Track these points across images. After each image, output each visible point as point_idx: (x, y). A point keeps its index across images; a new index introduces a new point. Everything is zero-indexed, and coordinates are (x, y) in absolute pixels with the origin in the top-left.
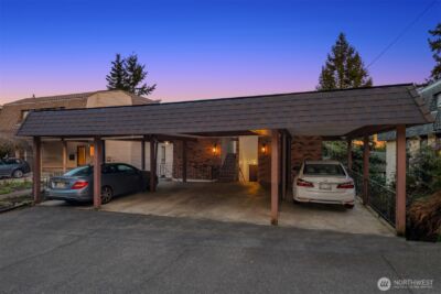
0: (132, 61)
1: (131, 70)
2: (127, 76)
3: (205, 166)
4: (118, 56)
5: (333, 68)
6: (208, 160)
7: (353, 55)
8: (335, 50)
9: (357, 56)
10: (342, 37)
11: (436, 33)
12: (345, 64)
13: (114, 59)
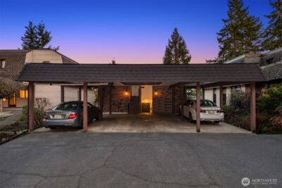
0: (41, 28)
1: (40, 34)
2: (37, 39)
3: (120, 104)
4: (31, 23)
5: (172, 47)
6: (122, 100)
7: (182, 41)
8: (173, 37)
9: (184, 42)
10: (176, 30)
11: (220, 34)
12: (177, 46)
13: (28, 25)
